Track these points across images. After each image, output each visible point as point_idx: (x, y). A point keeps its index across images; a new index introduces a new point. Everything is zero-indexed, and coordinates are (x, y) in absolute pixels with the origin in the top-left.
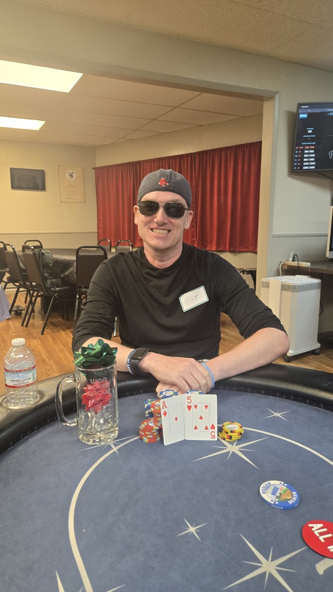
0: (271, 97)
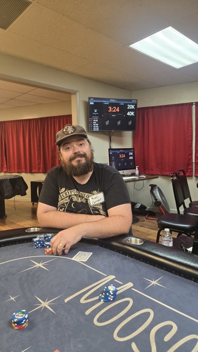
0: (75, 93)
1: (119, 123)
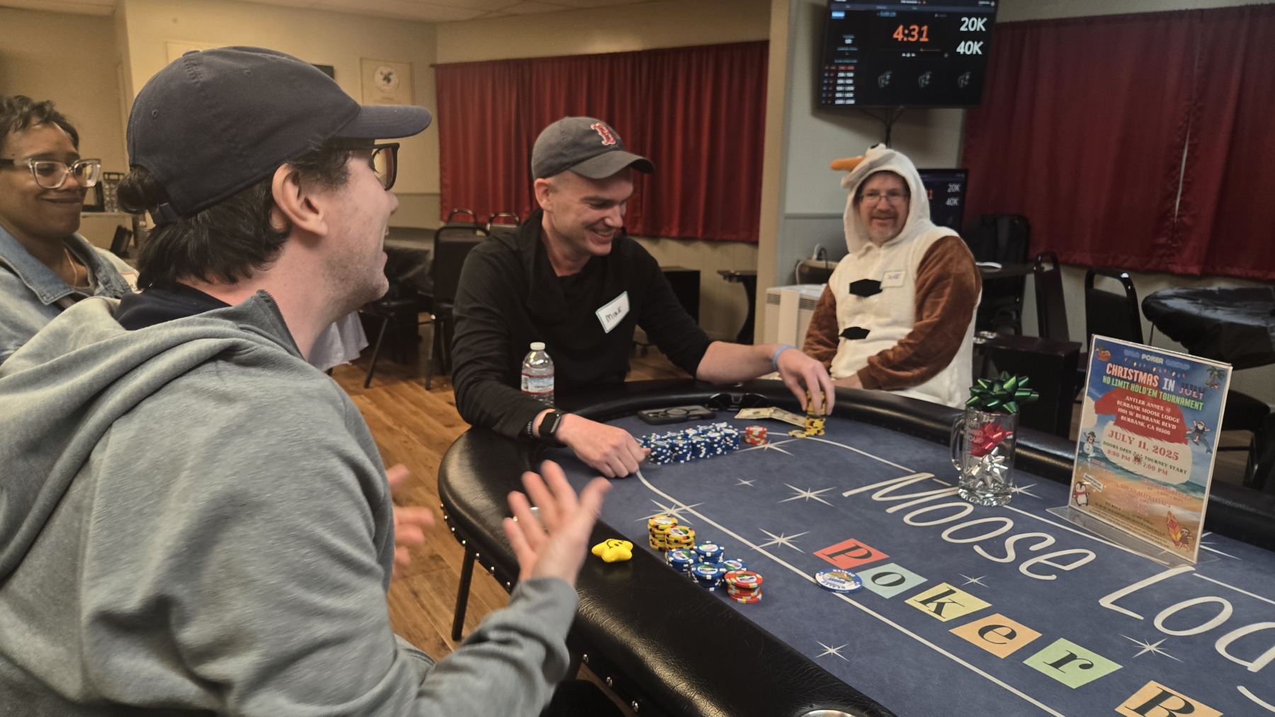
1: (925, 79)
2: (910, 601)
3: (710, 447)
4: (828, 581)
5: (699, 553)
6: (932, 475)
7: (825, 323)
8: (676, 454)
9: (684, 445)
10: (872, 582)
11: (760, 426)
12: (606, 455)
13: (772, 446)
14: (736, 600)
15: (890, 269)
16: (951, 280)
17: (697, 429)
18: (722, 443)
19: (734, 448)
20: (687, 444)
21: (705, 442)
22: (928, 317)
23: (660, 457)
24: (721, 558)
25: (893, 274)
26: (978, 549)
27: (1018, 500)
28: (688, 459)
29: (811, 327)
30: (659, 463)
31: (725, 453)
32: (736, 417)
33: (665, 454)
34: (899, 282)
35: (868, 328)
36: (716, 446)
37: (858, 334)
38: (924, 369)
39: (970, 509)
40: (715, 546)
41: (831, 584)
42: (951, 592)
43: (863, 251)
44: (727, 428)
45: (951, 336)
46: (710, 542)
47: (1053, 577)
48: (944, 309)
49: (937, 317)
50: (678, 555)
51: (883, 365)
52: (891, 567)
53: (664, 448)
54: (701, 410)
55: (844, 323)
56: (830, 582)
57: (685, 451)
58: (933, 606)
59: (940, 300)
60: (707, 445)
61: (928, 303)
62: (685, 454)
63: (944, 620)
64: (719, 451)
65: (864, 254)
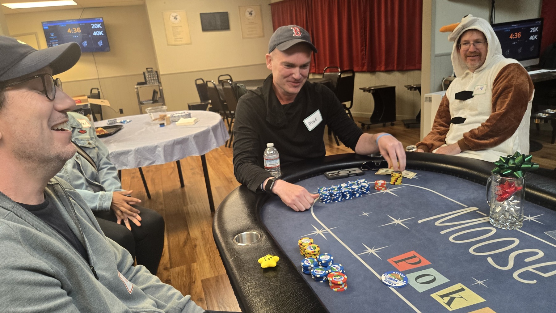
2: (434, 296)
3: (352, 194)
4: (388, 280)
5: (319, 260)
6: (478, 209)
7: (443, 115)
8: (333, 198)
9: (337, 193)
10: (415, 281)
11: (383, 180)
12: (293, 200)
13: (388, 191)
14: (332, 289)
15: (478, 85)
16: (513, 88)
17: (347, 183)
18: (359, 191)
19: (367, 193)
20: (339, 193)
21: (349, 191)
22: (499, 109)
23: (324, 200)
24: (331, 263)
25: (479, 87)
26: (490, 260)
27: (527, 225)
28: (340, 200)
29: (436, 117)
30: (324, 203)
31: (361, 196)
32: (376, 174)
33: (326, 198)
34: (483, 91)
35: (465, 118)
36: (355, 192)
37: (460, 120)
38: (496, 138)
39: (494, 231)
40: (329, 256)
41: (389, 282)
42: (463, 290)
43: (464, 75)
44: (364, 182)
45: (513, 119)
46: (327, 254)
47: (535, 282)
48: (508, 105)
49: (504, 110)
50: (307, 262)
51: (472, 138)
52: (431, 271)
53: (326, 195)
54: (358, 171)
55: (453, 115)
56: (389, 280)
57: (337, 196)
58: (447, 299)
59: (506, 100)
60: (350, 193)
61: (499, 102)
62: (338, 198)
63: (450, 310)
64: (358, 195)
65: (465, 77)
